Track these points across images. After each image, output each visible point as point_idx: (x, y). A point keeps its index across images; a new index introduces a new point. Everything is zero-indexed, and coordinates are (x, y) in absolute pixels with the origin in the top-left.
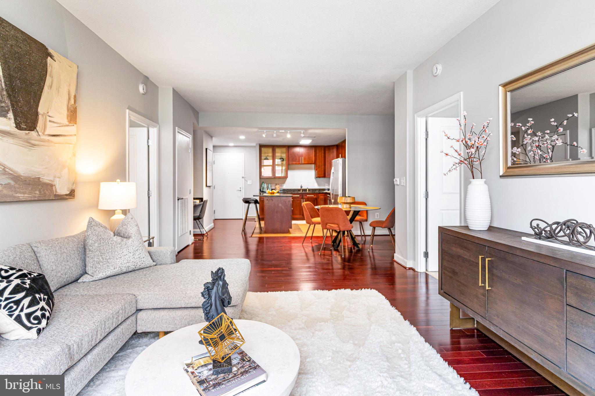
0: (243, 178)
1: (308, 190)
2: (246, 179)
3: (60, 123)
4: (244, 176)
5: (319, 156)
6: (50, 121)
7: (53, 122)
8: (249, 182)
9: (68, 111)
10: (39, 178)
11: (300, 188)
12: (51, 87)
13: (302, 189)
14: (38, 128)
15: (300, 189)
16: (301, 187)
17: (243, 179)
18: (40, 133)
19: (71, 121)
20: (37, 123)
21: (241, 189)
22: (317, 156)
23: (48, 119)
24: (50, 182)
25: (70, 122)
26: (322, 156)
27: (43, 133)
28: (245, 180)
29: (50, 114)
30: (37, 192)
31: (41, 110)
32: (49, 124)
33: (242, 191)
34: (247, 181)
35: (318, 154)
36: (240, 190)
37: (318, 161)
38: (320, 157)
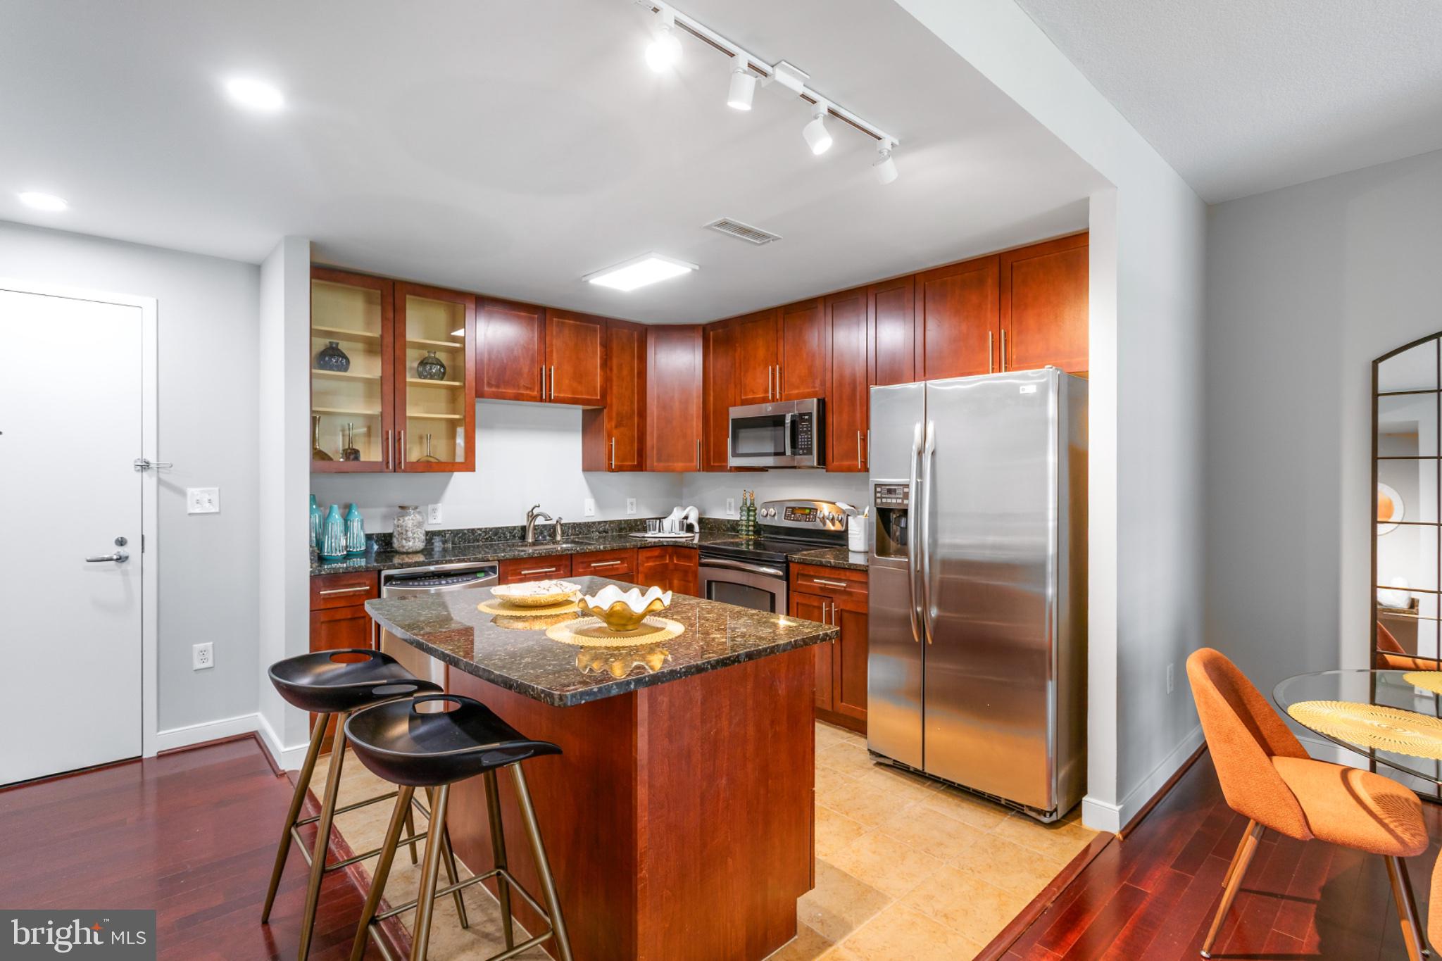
0: (145, 466)
1: (559, 528)
2: (162, 476)
4: (151, 458)
5: (620, 367)
8: (201, 499)
11: (521, 521)
13: (535, 526)
15: (524, 529)
16: (532, 516)
17: (150, 480)
21: (132, 549)
22: (611, 370)
26: (632, 369)
28: (160, 482)
33: (132, 566)
34: (182, 493)
35: (615, 362)
36: (121, 559)
37: (615, 388)
38: (625, 372)
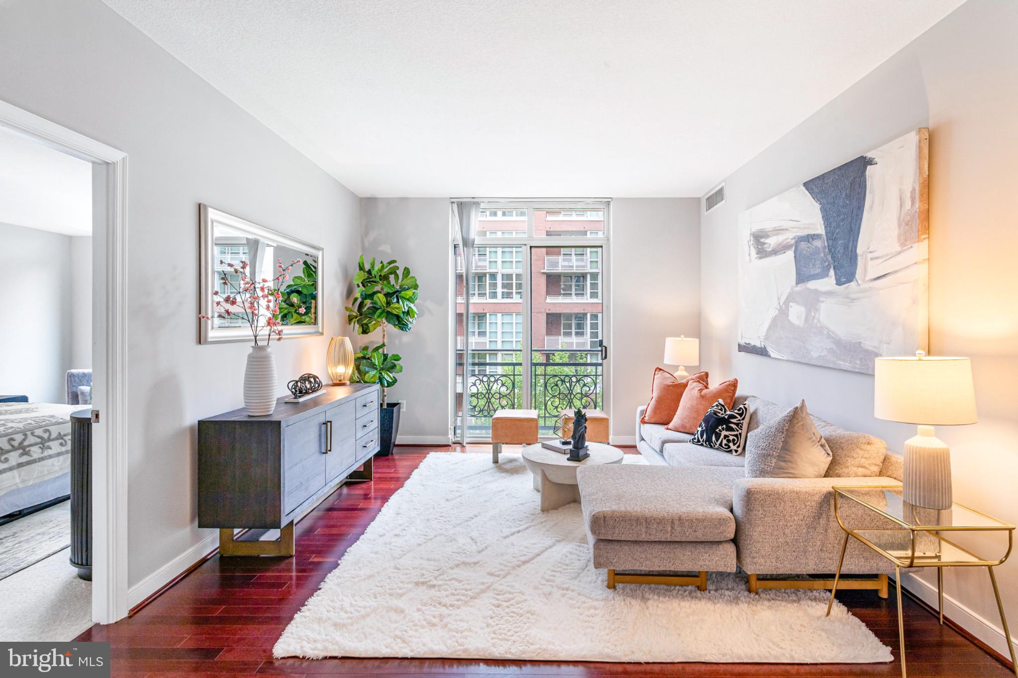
3: (887, 255)
6: (872, 259)
7: (876, 258)
9: (899, 226)
10: (860, 342)
12: (871, 207)
14: (857, 276)
18: (860, 282)
19: (906, 240)
20: (856, 269)
23: (870, 256)
24: (874, 350)
25: (903, 245)
27: (864, 281)
29: (871, 249)
30: (858, 362)
31: (859, 251)
32: (870, 263)
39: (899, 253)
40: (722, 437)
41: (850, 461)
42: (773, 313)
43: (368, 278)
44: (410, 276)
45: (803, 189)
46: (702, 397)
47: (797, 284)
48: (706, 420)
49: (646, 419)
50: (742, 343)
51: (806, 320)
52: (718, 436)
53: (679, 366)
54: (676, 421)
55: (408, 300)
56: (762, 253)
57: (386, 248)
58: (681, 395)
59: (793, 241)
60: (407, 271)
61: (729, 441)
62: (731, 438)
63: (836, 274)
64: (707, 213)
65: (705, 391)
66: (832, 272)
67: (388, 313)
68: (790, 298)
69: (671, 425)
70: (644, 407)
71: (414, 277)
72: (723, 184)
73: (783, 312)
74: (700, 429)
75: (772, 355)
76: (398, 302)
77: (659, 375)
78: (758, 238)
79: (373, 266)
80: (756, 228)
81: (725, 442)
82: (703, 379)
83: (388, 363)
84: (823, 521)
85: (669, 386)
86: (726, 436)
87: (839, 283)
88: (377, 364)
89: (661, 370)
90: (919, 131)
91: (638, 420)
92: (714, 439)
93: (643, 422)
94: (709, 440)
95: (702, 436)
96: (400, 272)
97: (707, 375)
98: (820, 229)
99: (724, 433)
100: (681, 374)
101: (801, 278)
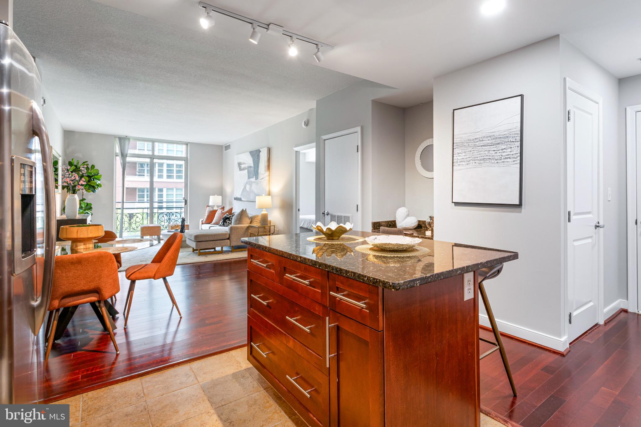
9: (265, 168)
12: (261, 162)
14: (258, 178)
19: (266, 171)
20: (258, 176)
27: (260, 179)
29: (261, 172)
31: (259, 172)
39: (264, 174)
40: (227, 222)
41: (254, 221)
42: (243, 187)
43: (75, 169)
44: (94, 169)
45: (249, 153)
46: (222, 213)
47: (248, 179)
48: (223, 219)
49: (204, 222)
50: (235, 197)
51: (250, 190)
52: (226, 223)
53: (215, 206)
54: (214, 221)
55: (98, 179)
56: (241, 169)
57: (80, 155)
58: (215, 214)
59: (247, 167)
60: (93, 166)
61: (229, 223)
62: (230, 223)
63: (255, 177)
64: (225, 152)
65: (223, 211)
66: (254, 177)
67: (90, 185)
68: (246, 183)
69: (212, 223)
70: (203, 219)
71: (98, 170)
72: (230, 144)
73: (245, 187)
74: (221, 222)
75: (243, 200)
76: (94, 180)
77: (208, 208)
78: (239, 164)
79: (78, 163)
80: (239, 161)
81: (228, 224)
82: (223, 208)
83: (88, 207)
84: (247, 233)
85: (211, 211)
86: (228, 222)
87: (256, 180)
88: (83, 207)
89: (208, 206)
90: (267, 148)
91: (200, 223)
92: (225, 223)
93: (202, 224)
94: (224, 224)
95: (222, 223)
96: (90, 166)
97: (224, 207)
98: (252, 165)
99: (228, 221)
100: (215, 208)
101: (249, 178)
